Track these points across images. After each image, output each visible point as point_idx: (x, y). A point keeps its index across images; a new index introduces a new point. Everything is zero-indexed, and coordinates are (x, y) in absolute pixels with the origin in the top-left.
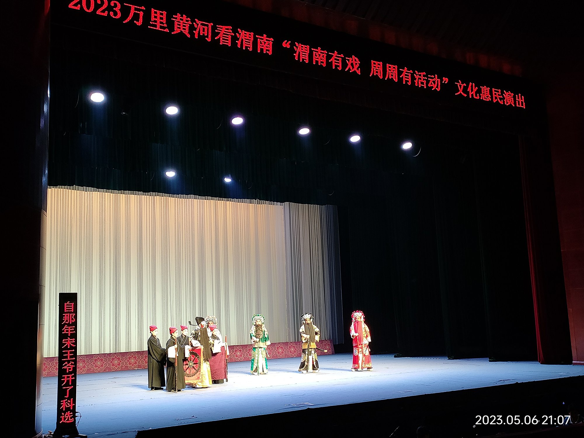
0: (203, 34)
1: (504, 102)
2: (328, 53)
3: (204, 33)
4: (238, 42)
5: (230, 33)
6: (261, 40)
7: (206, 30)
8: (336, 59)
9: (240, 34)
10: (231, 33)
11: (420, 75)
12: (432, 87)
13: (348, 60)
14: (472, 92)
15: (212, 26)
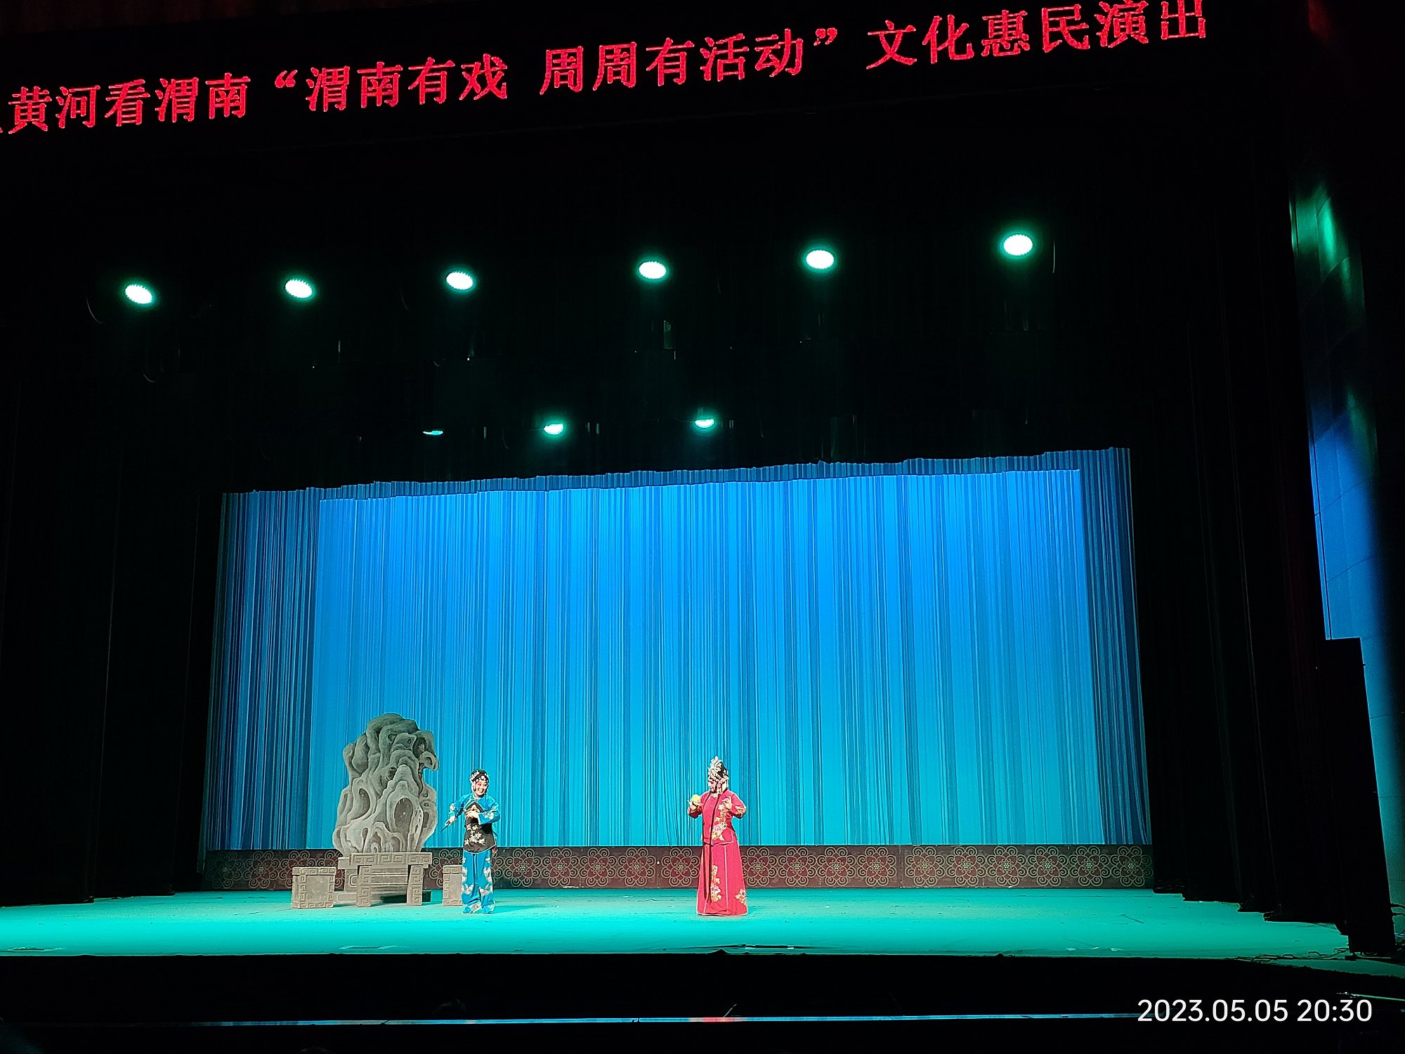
0: (78, 115)
1: (1095, 41)
2: (405, 68)
3: (79, 112)
4: (161, 110)
5: (141, 93)
6: (216, 89)
7: (83, 104)
8: (428, 79)
9: (164, 90)
10: (143, 93)
11: (725, 46)
12: (772, 69)
13: (469, 71)
14: (939, 44)
15: (97, 91)
